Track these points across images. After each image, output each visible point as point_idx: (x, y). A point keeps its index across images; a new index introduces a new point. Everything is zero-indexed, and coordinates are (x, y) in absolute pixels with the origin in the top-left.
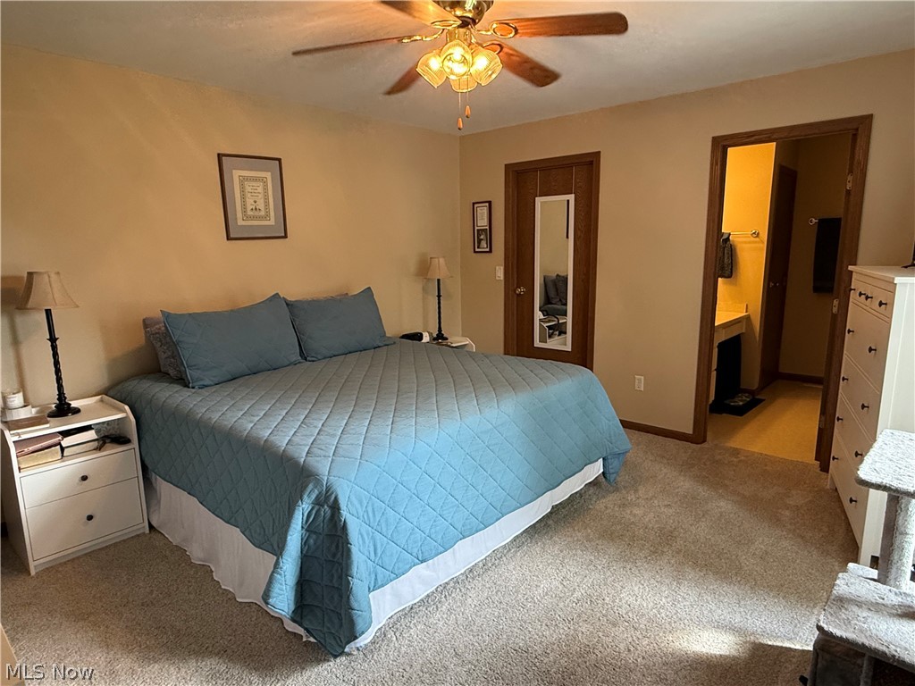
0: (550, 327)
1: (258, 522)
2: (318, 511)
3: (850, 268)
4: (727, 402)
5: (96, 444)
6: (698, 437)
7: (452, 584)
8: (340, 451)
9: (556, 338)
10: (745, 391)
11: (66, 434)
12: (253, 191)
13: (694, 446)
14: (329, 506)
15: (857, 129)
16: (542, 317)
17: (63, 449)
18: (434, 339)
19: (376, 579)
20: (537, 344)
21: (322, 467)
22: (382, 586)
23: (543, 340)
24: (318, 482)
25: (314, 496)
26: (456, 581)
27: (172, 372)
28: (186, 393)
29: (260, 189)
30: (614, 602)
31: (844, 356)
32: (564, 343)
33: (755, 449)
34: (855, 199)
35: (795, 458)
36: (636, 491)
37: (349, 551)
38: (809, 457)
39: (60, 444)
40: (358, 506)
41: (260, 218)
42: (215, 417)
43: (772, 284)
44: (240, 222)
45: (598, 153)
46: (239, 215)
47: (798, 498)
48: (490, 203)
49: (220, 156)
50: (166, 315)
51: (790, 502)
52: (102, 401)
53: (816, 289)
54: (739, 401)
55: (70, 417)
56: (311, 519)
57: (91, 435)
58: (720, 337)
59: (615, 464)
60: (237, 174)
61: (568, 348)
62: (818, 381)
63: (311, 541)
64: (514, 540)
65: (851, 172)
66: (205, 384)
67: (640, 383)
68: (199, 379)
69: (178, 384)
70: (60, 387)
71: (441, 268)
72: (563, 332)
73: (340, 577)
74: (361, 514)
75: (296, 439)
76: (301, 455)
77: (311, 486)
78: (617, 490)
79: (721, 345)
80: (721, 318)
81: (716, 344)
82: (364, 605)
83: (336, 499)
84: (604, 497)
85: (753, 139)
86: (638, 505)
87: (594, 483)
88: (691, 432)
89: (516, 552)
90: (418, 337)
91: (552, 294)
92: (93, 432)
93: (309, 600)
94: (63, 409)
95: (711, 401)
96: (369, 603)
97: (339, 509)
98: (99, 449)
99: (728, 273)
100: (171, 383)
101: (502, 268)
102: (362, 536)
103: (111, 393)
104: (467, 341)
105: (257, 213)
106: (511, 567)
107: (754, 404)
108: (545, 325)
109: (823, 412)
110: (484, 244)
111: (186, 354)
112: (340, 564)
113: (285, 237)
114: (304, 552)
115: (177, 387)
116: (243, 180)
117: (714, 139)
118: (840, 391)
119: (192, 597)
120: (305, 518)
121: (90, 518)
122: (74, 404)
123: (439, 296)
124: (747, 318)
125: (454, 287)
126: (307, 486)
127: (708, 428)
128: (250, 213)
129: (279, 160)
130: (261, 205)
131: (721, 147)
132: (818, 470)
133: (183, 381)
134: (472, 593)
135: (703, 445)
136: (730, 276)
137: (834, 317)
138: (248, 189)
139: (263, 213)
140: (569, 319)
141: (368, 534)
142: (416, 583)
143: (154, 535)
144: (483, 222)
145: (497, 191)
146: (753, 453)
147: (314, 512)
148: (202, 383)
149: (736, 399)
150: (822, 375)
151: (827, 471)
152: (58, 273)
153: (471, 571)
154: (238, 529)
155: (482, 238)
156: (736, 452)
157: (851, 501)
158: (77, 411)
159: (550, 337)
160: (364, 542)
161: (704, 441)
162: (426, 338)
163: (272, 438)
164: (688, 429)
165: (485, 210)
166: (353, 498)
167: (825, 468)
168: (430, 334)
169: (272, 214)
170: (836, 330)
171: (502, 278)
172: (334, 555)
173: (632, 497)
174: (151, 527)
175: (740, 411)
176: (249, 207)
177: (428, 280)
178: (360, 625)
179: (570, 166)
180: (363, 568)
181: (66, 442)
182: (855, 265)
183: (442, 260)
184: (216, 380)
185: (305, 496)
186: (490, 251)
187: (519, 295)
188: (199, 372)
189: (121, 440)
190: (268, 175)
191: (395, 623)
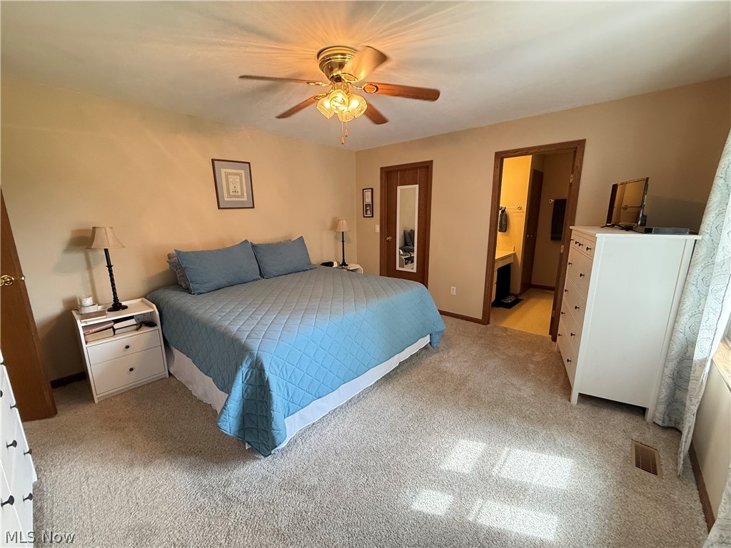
0: (406, 259)
1: (221, 376)
2: (252, 372)
3: (571, 227)
4: (502, 301)
5: (135, 327)
6: (485, 321)
7: (338, 409)
8: (267, 335)
9: (410, 264)
10: (512, 294)
11: (116, 321)
12: (233, 182)
13: (483, 326)
14: (258, 368)
15: (576, 148)
16: (402, 253)
17: (114, 330)
18: (340, 265)
19: (289, 410)
20: (398, 268)
21: (255, 345)
22: (293, 414)
23: (401, 266)
24: (251, 355)
25: (249, 363)
26: (341, 407)
27: (184, 285)
28: (189, 297)
29: (238, 180)
30: (431, 420)
31: (566, 278)
32: (412, 268)
33: (516, 328)
34: (574, 188)
35: (538, 333)
36: (448, 353)
37: (271, 395)
38: (545, 332)
39: (113, 327)
40: (276, 368)
41: (238, 197)
42: (200, 312)
43: (528, 236)
44: (226, 199)
45: (432, 161)
46: (225, 195)
47: (539, 357)
48: (372, 189)
49: (213, 160)
50: (178, 252)
51: (534, 359)
52: (142, 301)
53: (552, 238)
54: (509, 301)
55: (121, 311)
56: (248, 377)
57: (133, 322)
58: (499, 265)
59: (436, 337)
60: (223, 171)
61: (415, 271)
62: (552, 289)
63: (249, 391)
64: (377, 382)
65: (573, 172)
66: (201, 292)
67: (454, 291)
68: (197, 289)
69: (186, 292)
70: (115, 294)
71: (344, 226)
72: (412, 262)
73: (267, 411)
74: (278, 373)
75: (243, 328)
76: (243, 337)
77: (247, 357)
78: (438, 352)
79: (499, 270)
80: (499, 254)
81: (496, 269)
82: (281, 427)
83: (262, 365)
84: (430, 356)
85: (517, 153)
86: (449, 361)
87: (426, 348)
88: (481, 318)
89: (377, 389)
90: (330, 264)
91: (408, 240)
92: (134, 320)
93: (248, 425)
94: (117, 306)
95: (493, 301)
96: (284, 425)
97: (264, 371)
98: (137, 329)
99: (504, 229)
100: (182, 291)
101: (379, 226)
102: (279, 386)
103: (148, 297)
104: (358, 266)
105: (236, 194)
106: (373, 399)
107: (517, 301)
108: (403, 257)
109: (554, 309)
110: (369, 212)
111: (189, 274)
112: (266, 403)
113: (253, 207)
114: (245, 397)
115: (185, 294)
116: (227, 174)
117: (496, 153)
118: (564, 297)
119: (187, 417)
120: (244, 377)
121: (131, 370)
122: (124, 303)
123: (343, 241)
124: (515, 254)
125: (352, 236)
126: (245, 357)
127: (491, 315)
128: (231, 194)
129: (249, 163)
130: (238, 189)
131: (500, 157)
132: (551, 341)
133: (188, 290)
134: (349, 415)
135: (488, 326)
136: (505, 231)
137: (561, 254)
138: (231, 180)
139: (239, 194)
140: (415, 255)
141: (283, 384)
142: (316, 410)
143: (172, 379)
144: (368, 200)
145: (376, 183)
146: (515, 331)
147: (250, 373)
148: (198, 291)
149: (508, 299)
150: (554, 285)
151: (555, 341)
152: (111, 228)
153: (350, 401)
154: (211, 379)
155: (368, 209)
156: (506, 330)
157: (568, 361)
158: (125, 307)
159: (406, 264)
160: (280, 388)
161: (488, 323)
162: (335, 265)
163: (229, 327)
164: (479, 316)
165: (370, 193)
166: (273, 364)
167: (554, 339)
168: (338, 263)
169: (245, 194)
170: (563, 261)
171: (379, 231)
172: (263, 397)
173: (445, 356)
174: (170, 374)
175: (509, 306)
176: (231, 191)
177: (337, 232)
178: (278, 438)
179: (416, 168)
180: (280, 405)
181: (116, 326)
182: (573, 225)
183: (344, 221)
184: (208, 290)
185: (244, 363)
186: (372, 216)
187: (388, 241)
188: (197, 285)
189: (151, 324)
190: (242, 172)
191: (302, 434)
